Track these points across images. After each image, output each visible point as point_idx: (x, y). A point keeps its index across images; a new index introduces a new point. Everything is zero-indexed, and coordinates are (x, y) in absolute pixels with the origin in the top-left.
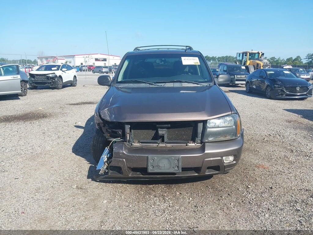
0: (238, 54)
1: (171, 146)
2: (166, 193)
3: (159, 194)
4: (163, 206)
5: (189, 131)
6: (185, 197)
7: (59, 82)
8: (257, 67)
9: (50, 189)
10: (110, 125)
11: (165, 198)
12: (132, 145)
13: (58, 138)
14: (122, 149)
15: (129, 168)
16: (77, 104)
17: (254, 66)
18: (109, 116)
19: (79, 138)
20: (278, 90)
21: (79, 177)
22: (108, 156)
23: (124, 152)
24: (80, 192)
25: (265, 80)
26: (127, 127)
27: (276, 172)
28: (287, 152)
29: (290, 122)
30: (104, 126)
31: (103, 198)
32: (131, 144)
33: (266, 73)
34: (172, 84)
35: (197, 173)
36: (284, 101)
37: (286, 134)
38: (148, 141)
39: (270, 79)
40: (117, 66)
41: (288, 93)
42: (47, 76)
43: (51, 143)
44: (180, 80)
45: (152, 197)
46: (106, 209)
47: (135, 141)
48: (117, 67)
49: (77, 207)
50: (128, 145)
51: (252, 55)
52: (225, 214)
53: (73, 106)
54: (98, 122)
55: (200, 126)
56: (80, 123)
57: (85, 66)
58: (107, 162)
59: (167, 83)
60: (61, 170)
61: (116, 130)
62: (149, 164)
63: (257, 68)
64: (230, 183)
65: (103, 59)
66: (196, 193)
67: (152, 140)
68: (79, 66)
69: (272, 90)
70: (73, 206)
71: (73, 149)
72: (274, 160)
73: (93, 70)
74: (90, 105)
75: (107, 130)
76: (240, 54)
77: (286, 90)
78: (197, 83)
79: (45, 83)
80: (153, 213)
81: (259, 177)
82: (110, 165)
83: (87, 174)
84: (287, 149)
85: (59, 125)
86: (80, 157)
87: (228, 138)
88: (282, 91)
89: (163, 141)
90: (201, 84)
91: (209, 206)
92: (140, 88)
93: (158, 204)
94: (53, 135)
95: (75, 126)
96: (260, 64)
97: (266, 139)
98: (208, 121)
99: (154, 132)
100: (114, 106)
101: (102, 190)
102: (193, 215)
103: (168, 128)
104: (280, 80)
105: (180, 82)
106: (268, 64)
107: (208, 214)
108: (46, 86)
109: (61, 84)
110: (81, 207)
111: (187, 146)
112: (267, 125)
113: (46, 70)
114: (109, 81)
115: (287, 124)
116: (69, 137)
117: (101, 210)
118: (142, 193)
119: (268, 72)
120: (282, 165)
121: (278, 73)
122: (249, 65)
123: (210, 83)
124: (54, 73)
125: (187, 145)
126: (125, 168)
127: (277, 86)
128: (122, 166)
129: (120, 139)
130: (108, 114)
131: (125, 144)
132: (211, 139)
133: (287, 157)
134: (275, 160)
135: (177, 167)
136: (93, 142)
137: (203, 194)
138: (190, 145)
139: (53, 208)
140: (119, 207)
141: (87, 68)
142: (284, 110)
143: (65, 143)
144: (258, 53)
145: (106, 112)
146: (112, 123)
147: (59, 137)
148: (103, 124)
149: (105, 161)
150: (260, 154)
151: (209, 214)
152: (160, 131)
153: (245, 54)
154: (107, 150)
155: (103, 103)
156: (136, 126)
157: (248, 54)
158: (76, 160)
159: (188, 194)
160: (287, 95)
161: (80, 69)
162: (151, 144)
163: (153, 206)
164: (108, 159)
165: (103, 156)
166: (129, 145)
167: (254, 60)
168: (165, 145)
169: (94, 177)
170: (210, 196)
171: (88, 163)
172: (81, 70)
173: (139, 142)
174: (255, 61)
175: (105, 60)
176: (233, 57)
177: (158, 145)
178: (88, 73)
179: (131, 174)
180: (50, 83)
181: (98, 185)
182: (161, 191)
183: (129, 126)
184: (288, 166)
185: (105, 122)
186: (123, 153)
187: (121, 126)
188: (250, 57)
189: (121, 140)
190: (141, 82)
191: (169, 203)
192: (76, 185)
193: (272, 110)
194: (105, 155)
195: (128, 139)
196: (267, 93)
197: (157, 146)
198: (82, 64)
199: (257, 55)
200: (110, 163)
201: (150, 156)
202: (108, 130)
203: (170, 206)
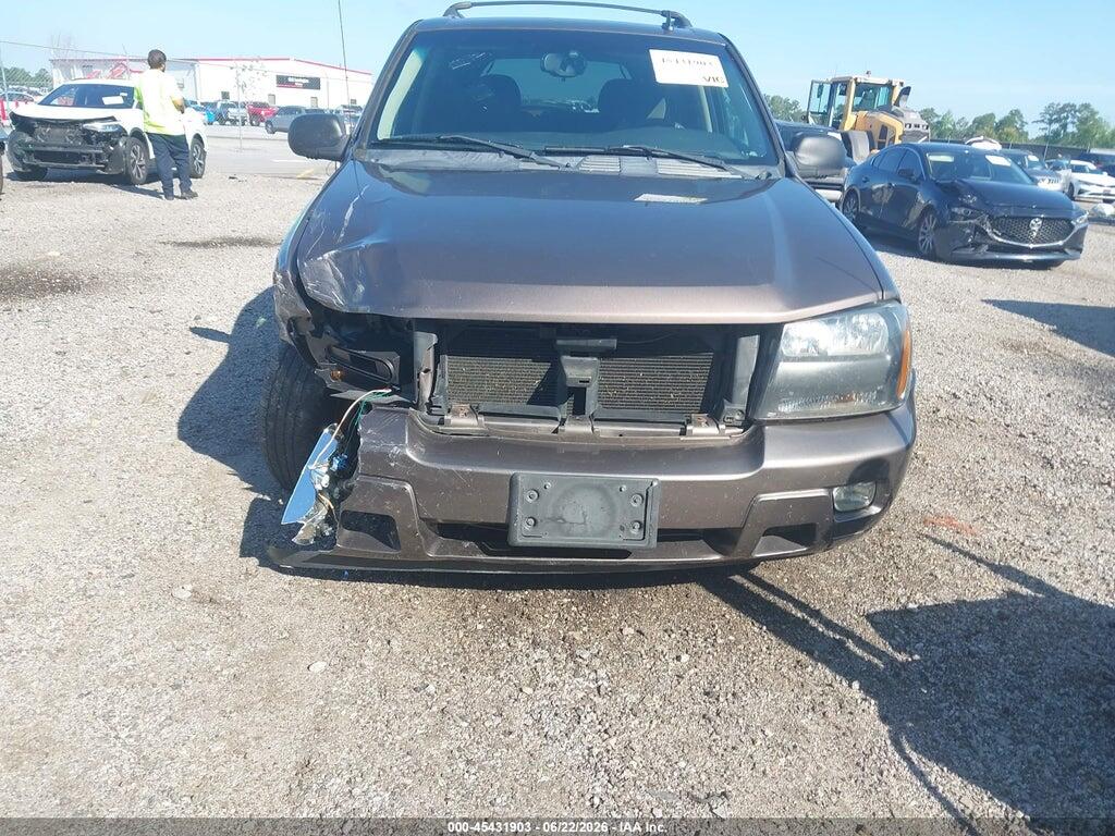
0: (816, 86)
1: (615, 433)
2: (577, 628)
3: (552, 631)
4: (574, 689)
5: (694, 373)
6: (659, 648)
7: (133, 155)
8: (880, 137)
9: (74, 601)
10: (346, 331)
11: (578, 652)
12: (441, 423)
13: (121, 375)
14: (399, 440)
15: (430, 522)
16: (206, 245)
17: (870, 135)
18: (341, 285)
19: (206, 378)
20: (965, 226)
21: (205, 547)
22: (335, 466)
23: (409, 453)
24: (207, 620)
25: (915, 186)
26: (425, 343)
27: (1003, 544)
28: (1028, 464)
29: (1017, 348)
30: (317, 333)
31: (310, 650)
32: (437, 419)
33: (924, 160)
34: (614, 159)
35: (720, 553)
36: (981, 269)
37: (1015, 395)
38: (516, 408)
39: (937, 184)
40: (359, 109)
41: (1000, 240)
42: (85, 130)
43: (90, 395)
44: (648, 147)
45: (520, 644)
46: (322, 703)
47: (455, 406)
48: (360, 114)
49: (191, 689)
50: (424, 420)
51: (866, 91)
52: (832, 730)
53: (187, 250)
54: (289, 314)
55: (749, 347)
56: (214, 318)
57: (237, 103)
58: (328, 491)
59: (591, 158)
60: (128, 517)
61: (372, 354)
62: (519, 511)
63: (881, 145)
64: (835, 591)
65: (307, 81)
66: (703, 631)
67: (528, 403)
68: (215, 104)
69: (941, 225)
70: (176, 687)
71: (181, 424)
72: (987, 495)
73: (268, 123)
74: (256, 250)
75: (329, 350)
76: (821, 87)
77: (993, 227)
78: (715, 162)
79: (77, 157)
80: (531, 721)
81: (942, 567)
82: (344, 506)
83: (238, 534)
84: (1026, 451)
85: (128, 325)
86: (210, 459)
87: (859, 405)
88: (979, 230)
89: (579, 410)
90: (735, 167)
91: (762, 693)
92: (476, 171)
93: (548, 680)
94: (103, 364)
95: (195, 330)
96: (894, 130)
97: (942, 413)
98: (786, 326)
99: (542, 368)
100: (366, 242)
101: (304, 611)
102: (703, 734)
103: (604, 354)
104: (974, 190)
105: (648, 154)
106: (920, 129)
107: (763, 732)
108: (81, 168)
109: (141, 166)
110: (212, 689)
111: (682, 438)
112: (937, 356)
113: (79, 103)
114: (337, 140)
115: (1008, 354)
116: (170, 375)
117: (299, 705)
118: (480, 627)
119: (933, 158)
120: (1021, 518)
121: (967, 160)
122: (854, 128)
123: (771, 169)
124: (113, 119)
125: (683, 433)
126: (409, 522)
127: (962, 210)
128: (397, 514)
129: (389, 394)
130: (339, 280)
131: (412, 419)
132: (787, 409)
133: (1035, 486)
134: (992, 498)
135: (637, 525)
136: (269, 400)
137: (731, 638)
138: (696, 430)
139: (81, 696)
140: (383, 692)
141: (244, 112)
142: (988, 302)
143: (150, 398)
144: (890, 86)
145: (328, 268)
146: (354, 319)
147: (124, 373)
148: (314, 323)
149: (319, 487)
150: (933, 471)
151: (767, 731)
152: (574, 364)
153: (839, 86)
154: (328, 440)
155: (313, 229)
156: (465, 338)
157: (854, 86)
158: (195, 472)
159: (673, 636)
160: (995, 248)
161: (220, 115)
162: (529, 424)
163: (528, 690)
164: (336, 477)
165: (312, 467)
166: (430, 423)
167: (873, 110)
168: (588, 429)
169: (271, 551)
170: (764, 649)
171: (246, 485)
172: (221, 118)
173: (475, 411)
174: (875, 115)
175: (314, 84)
176: (787, 101)
177: (555, 425)
178: (248, 131)
179: (434, 547)
180: (98, 156)
181: (286, 586)
182: (559, 619)
183: (434, 339)
184: (1045, 524)
185: (324, 315)
186: (405, 459)
187: (395, 334)
188: (859, 99)
189: (396, 398)
190: (478, 148)
191: (593, 675)
192: (189, 587)
193: (948, 303)
194: (321, 462)
195: (427, 394)
196: (920, 239)
197: (556, 431)
198: (225, 95)
199: (883, 92)
200: (344, 495)
201: (524, 475)
202: (337, 351)
203: (599, 688)
